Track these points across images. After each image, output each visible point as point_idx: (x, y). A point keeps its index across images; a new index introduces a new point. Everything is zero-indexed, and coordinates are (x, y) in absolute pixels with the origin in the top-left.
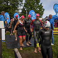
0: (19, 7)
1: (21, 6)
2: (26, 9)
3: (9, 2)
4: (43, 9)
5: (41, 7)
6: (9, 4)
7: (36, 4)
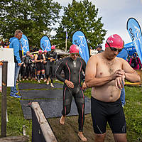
0: (52, 24)
1: (56, 22)
2: (65, 30)
3: (29, 14)
4: (104, 31)
5: (98, 26)
6: (29, 17)
7: (87, 19)
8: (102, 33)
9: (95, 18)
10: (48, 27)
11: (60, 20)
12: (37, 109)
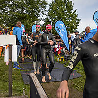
0: (41, 16)
1: (43, 14)
2: (50, 20)
3: (24, 9)
4: (78, 20)
5: (74, 16)
6: (25, 12)
7: (66, 11)
8: (77, 21)
9: (72, 11)
10: (38, 18)
11: (47, 13)
12: (33, 77)
